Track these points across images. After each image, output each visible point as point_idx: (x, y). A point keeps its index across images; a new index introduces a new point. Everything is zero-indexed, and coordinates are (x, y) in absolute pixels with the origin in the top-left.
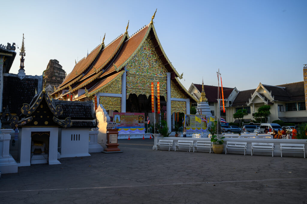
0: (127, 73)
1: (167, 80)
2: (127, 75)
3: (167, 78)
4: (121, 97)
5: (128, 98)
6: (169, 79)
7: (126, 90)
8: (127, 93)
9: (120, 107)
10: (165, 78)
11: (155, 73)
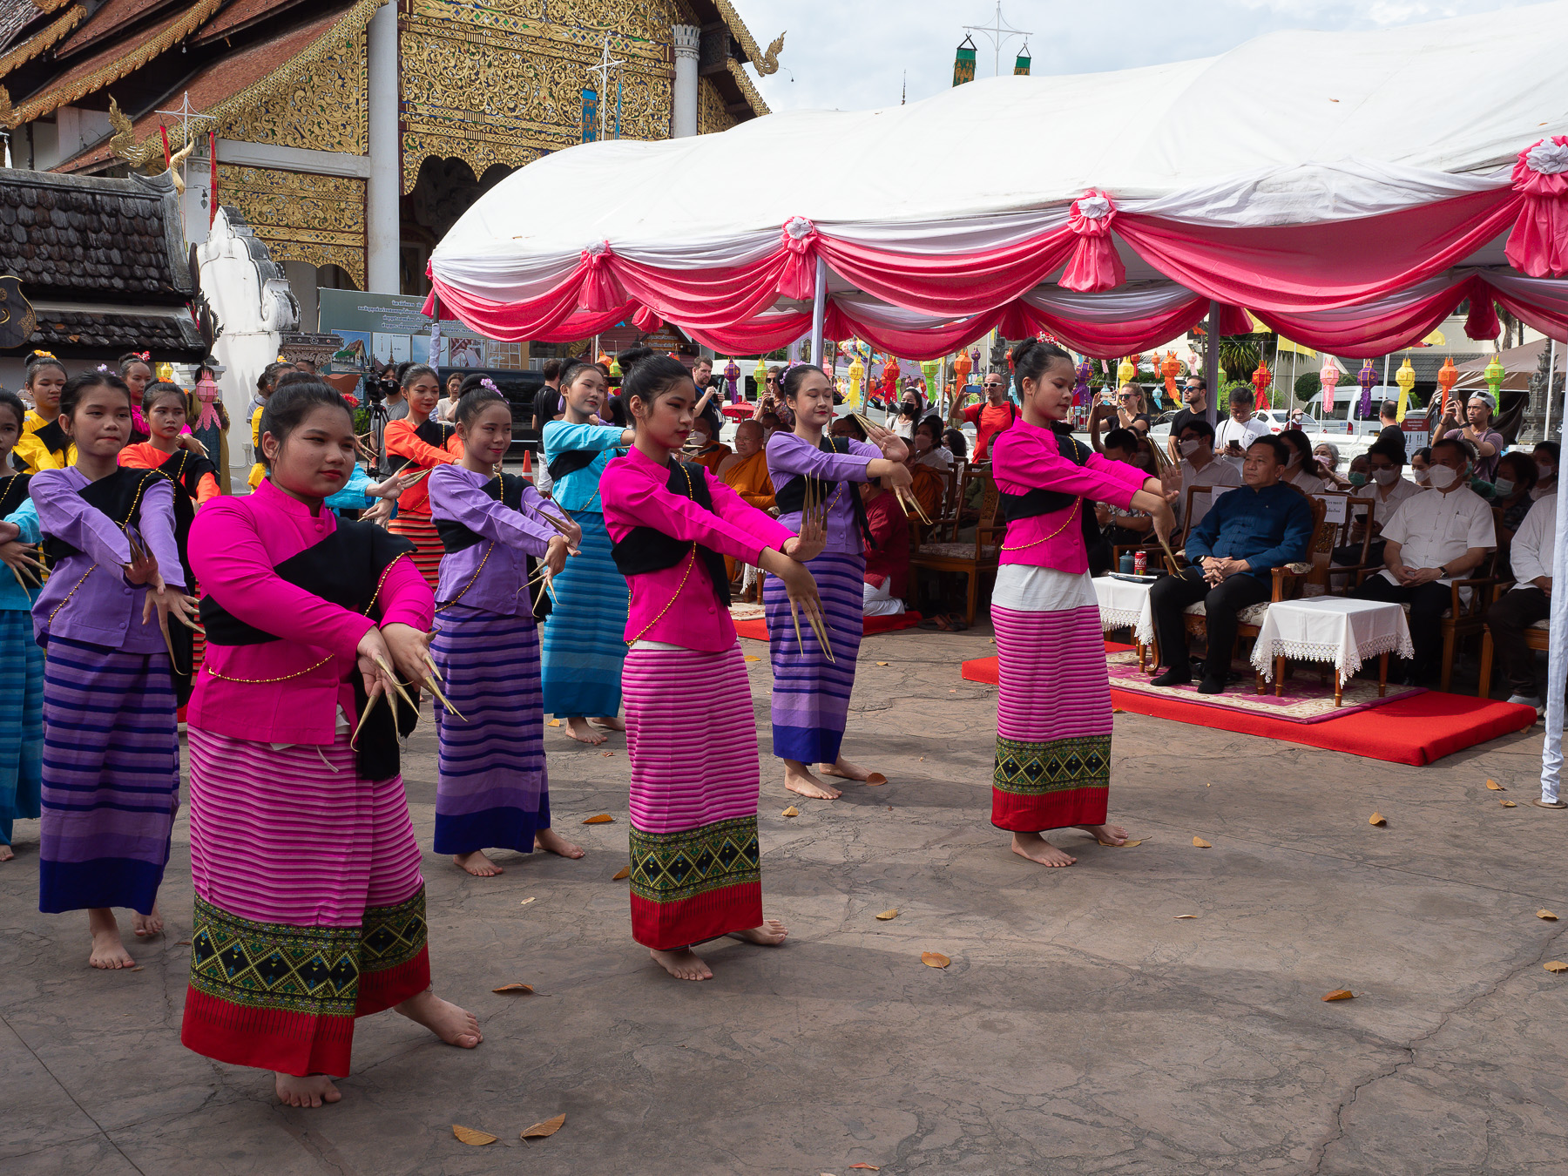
0: (401, 7)
1: (672, 77)
3: (673, 60)
4: (365, 180)
5: (410, 186)
6: (686, 68)
7: (403, 127)
8: (406, 151)
9: (360, 247)
10: (659, 61)
11: (595, 24)
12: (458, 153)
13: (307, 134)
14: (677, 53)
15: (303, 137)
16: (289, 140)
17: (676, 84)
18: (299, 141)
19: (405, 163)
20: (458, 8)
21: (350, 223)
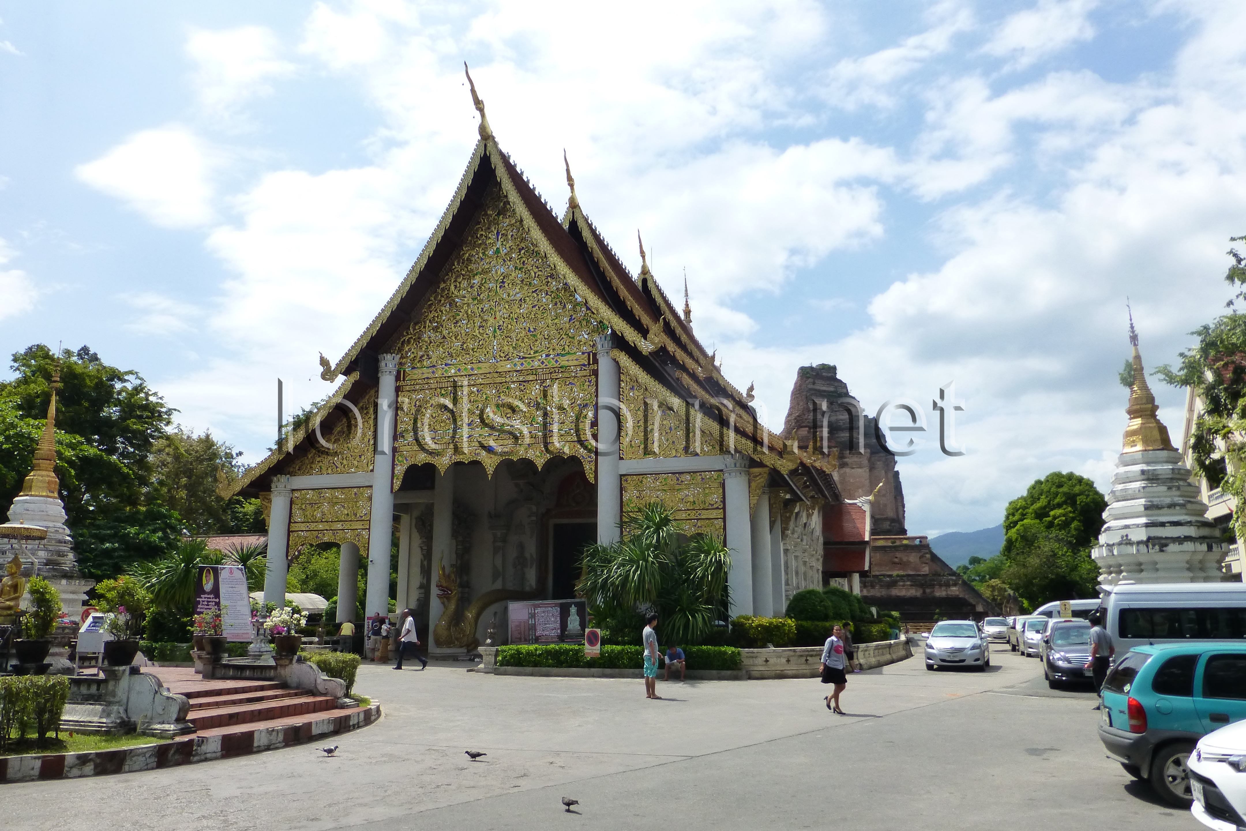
0: (398, 378)
1: (596, 374)
2: (398, 390)
3: (596, 361)
4: (371, 486)
5: (397, 484)
7: (395, 450)
8: (397, 465)
9: (367, 528)
10: (584, 365)
11: (532, 353)
12: (429, 460)
13: (339, 466)
14: (598, 356)
15: (337, 467)
16: (330, 471)
17: (598, 377)
18: (335, 470)
19: (396, 472)
20: (434, 369)
21: (362, 515)
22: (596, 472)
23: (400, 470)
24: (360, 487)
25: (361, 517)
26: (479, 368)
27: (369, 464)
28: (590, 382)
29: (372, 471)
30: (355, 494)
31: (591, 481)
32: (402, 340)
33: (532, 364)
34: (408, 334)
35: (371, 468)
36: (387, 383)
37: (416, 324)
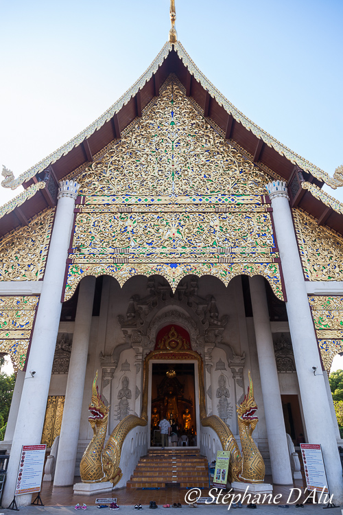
0: (77, 202)
1: (270, 211)
2: (76, 212)
3: (269, 202)
4: (38, 295)
5: (69, 293)
6: (280, 204)
7: (69, 262)
8: (70, 275)
9: (27, 339)
10: (259, 204)
11: (209, 192)
12: (108, 272)
14: (271, 198)
17: (273, 214)
19: (69, 282)
20: (115, 197)
21: (22, 324)
22: (284, 290)
23: (74, 281)
24: (24, 296)
25: (22, 326)
26: (159, 200)
27: (39, 273)
28: (266, 217)
29: (40, 280)
30: (18, 302)
31: (280, 299)
32: (84, 174)
33: (210, 200)
34: (90, 170)
35: (40, 276)
36: (66, 205)
37: (98, 164)
